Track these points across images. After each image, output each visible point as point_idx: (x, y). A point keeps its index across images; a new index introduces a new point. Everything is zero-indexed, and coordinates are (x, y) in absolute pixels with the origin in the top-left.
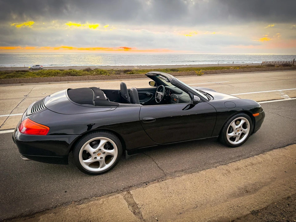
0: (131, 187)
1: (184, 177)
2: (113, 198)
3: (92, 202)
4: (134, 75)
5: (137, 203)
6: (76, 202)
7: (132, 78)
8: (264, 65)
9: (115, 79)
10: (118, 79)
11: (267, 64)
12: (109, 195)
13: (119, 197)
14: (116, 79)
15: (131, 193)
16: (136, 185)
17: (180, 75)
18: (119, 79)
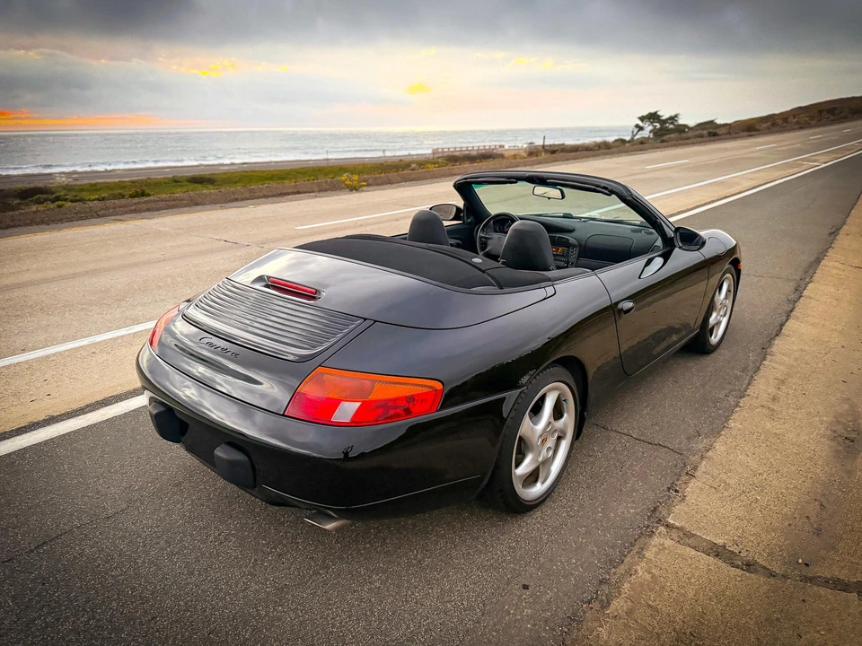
0: (655, 510)
1: (719, 447)
2: (657, 554)
3: (626, 585)
4: (151, 198)
5: (720, 541)
6: (589, 602)
7: (148, 210)
8: (439, 158)
9: (86, 218)
10: (99, 216)
11: (445, 154)
12: (636, 549)
13: (666, 546)
14: (92, 217)
15: (677, 524)
16: (661, 501)
17: (299, 193)
18: (103, 216)
